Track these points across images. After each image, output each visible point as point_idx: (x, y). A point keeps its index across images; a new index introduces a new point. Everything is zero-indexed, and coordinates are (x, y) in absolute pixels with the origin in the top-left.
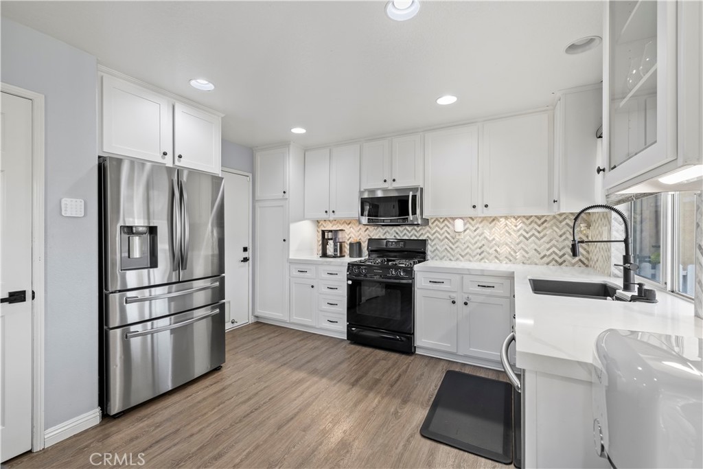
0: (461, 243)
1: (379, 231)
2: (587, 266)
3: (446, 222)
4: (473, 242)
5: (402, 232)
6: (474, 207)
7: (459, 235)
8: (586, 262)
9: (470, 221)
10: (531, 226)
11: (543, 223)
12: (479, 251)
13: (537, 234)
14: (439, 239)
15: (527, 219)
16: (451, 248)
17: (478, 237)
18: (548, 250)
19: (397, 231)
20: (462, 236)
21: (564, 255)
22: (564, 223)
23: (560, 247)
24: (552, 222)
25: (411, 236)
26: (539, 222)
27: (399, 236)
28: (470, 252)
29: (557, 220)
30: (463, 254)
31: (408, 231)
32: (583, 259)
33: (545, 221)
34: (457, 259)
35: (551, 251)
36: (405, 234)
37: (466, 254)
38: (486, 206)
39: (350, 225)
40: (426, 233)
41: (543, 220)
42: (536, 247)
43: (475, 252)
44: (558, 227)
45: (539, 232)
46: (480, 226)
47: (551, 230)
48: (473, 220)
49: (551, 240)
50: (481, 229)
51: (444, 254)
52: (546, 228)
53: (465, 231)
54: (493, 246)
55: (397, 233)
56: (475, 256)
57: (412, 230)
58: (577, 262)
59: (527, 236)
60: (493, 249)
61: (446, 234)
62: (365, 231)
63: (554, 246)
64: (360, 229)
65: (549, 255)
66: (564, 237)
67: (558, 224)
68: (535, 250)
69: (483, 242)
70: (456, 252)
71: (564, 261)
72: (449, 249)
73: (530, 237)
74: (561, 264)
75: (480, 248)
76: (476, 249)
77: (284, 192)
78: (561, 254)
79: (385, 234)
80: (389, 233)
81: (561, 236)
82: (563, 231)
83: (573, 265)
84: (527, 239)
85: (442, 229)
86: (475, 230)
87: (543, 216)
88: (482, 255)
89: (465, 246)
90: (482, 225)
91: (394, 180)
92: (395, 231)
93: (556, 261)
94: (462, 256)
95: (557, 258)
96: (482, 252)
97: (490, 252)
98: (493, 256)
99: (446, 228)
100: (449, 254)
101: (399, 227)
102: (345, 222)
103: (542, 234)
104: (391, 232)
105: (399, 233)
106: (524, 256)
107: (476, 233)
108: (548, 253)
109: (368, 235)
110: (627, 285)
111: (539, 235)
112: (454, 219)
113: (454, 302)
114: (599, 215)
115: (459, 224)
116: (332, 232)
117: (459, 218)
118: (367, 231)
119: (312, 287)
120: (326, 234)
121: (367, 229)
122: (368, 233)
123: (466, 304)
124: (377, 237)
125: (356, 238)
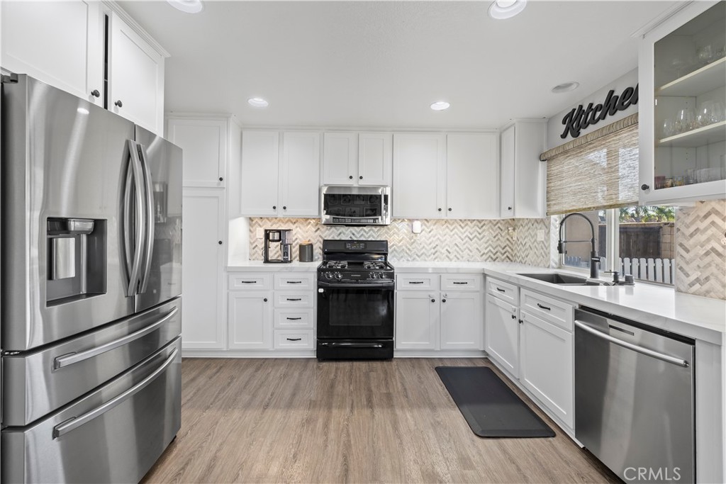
0: (417, 243)
1: (333, 231)
2: (512, 261)
4: (428, 242)
5: (358, 233)
6: (440, 210)
7: (416, 236)
8: (511, 257)
9: (426, 222)
10: (474, 229)
11: (482, 227)
12: (433, 251)
13: (478, 235)
15: (471, 223)
16: (409, 249)
17: (432, 238)
18: (486, 248)
19: (354, 232)
20: (419, 237)
21: (497, 252)
22: (497, 227)
23: (494, 246)
24: (488, 226)
25: (369, 237)
26: (480, 225)
27: (356, 237)
28: (425, 252)
29: (492, 224)
30: (419, 254)
31: (365, 232)
32: (509, 256)
33: (484, 224)
34: (414, 259)
35: (488, 249)
36: (362, 235)
37: (422, 254)
38: (450, 210)
39: (296, 224)
41: (482, 224)
42: (478, 246)
43: (430, 253)
44: (493, 230)
45: (480, 234)
46: (434, 227)
47: (488, 232)
48: (428, 222)
49: (488, 240)
50: (435, 230)
51: (402, 254)
52: (484, 230)
53: (422, 231)
54: (444, 247)
55: (353, 234)
56: (430, 256)
57: (369, 231)
58: (505, 258)
59: (471, 237)
60: (445, 249)
62: (316, 231)
63: (490, 245)
64: (309, 229)
65: (487, 253)
66: (497, 238)
67: (493, 227)
68: (477, 249)
69: (437, 243)
70: (413, 252)
71: (497, 258)
72: (406, 250)
73: (473, 238)
74: (495, 260)
75: (434, 248)
76: (431, 249)
77: (221, 179)
78: (494, 251)
79: (340, 234)
80: (344, 234)
81: (495, 237)
82: (496, 233)
83: (503, 261)
84: (471, 240)
86: (430, 232)
87: (483, 220)
88: (436, 255)
89: (422, 246)
90: (435, 226)
91: (361, 178)
92: (351, 231)
93: (492, 258)
94: (419, 256)
95: (492, 255)
96: (436, 252)
97: (443, 251)
98: (444, 255)
100: (406, 255)
101: (356, 228)
102: (289, 221)
103: (482, 236)
104: (347, 233)
105: (355, 233)
106: (469, 255)
107: (430, 234)
108: (486, 251)
109: (320, 236)
110: (594, 275)
111: (480, 237)
112: (411, 220)
113: (433, 301)
114: (530, 220)
115: (417, 226)
116: (279, 231)
117: (417, 220)
118: (318, 231)
119: (265, 300)
120: (271, 234)
121: (319, 229)
122: (321, 234)
123: (444, 301)
124: (330, 238)
125: (307, 240)
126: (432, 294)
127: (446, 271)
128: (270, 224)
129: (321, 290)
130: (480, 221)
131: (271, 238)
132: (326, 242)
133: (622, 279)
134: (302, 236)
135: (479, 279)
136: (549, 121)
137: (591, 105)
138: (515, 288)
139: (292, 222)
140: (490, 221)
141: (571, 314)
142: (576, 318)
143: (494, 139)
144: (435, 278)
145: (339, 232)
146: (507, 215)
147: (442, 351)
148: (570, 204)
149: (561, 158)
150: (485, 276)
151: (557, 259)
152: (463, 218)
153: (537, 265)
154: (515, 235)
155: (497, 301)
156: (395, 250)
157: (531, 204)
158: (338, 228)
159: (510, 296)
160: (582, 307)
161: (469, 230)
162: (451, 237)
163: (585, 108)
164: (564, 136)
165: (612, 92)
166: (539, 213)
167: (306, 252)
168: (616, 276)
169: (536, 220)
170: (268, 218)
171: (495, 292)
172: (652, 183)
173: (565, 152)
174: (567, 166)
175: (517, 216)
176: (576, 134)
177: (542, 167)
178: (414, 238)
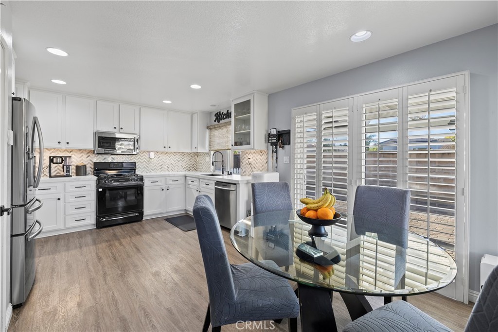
0: (152, 164)
1: (100, 157)
2: (196, 171)
3: (144, 153)
4: (158, 163)
5: (117, 158)
6: (165, 147)
10: (180, 156)
11: (184, 155)
12: (160, 167)
14: (141, 162)
15: (179, 153)
16: (147, 166)
17: (160, 161)
18: (185, 165)
20: (153, 160)
21: (190, 167)
22: (190, 155)
23: (189, 164)
24: (186, 155)
25: (124, 160)
28: (156, 168)
34: (150, 172)
38: (170, 147)
40: (133, 159)
42: (182, 164)
44: (188, 157)
47: (186, 158)
48: (158, 153)
49: (186, 162)
50: (161, 157)
51: (143, 170)
53: (154, 158)
55: (113, 159)
56: (159, 169)
60: (166, 166)
61: (144, 159)
62: (87, 157)
63: (187, 164)
64: (82, 156)
65: (186, 167)
67: (188, 155)
68: (182, 166)
69: (162, 163)
70: (150, 168)
72: (146, 167)
73: (180, 161)
74: (190, 170)
79: (105, 159)
81: (189, 160)
82: (190, 158)
85: (142, 157)
89: (154, 165)
90: (161, 155)
91: (122, 129)
94: (153, 170)
95: (188, 168)
96: (162, 168)
98: (166, 169)
99: (144, 156)
100: (146, 170)
106: (178, 168)
107: (159, 159)
109: (90, 160)
110: (223, 173)
111: (183, 160)
112: (149, 152)
113: (163, 190)
114: (203, 153)
115: (152, 155)
116: (61, 157)
117: (152, 152)
118: (89, 157)
119: (59, 199)
120: (54, 159)
121: (89, 156)
122: (90, 159)
123: (168, 189)
124: (97, 162)
125: (81, 162)
126: (162, 187)
127: (169, 176)
128: (49, 152)
129: (100, 190)
130: (183, 153)
131: (55, 161)
132: (95, 164)
133: (230, 173)
134: (77, 160)
135: (183, 178)
136: (210, 113)
137: (223, 113)
138: (198, 180)
139: (68, 152)
140: (187, 153)
141: (214, 184)
142: (215, 185)
143: (189, 116)
144: (163, 179)
145: (103, 158)
146: (195, 151)
147: (167, 212)
148: (217, 147)
149: (214, 129)
150: (186, 177)
151: (213, 169)
152: (175, 152)
153: (206, 172)
154: (198, 159)
155: (191, 186)
156: (139, 167)
157: (203, 146)
158: (103, 155)
159: (196, 183)
160: (217, 182)
161: (178, 157)
162: (169, 160)
163: (221, 113)
164: (215, 121)
165: (228, 111)
166: (207, 150)
167: (81, 170)
168: (228, 173)
169: (206, 153)
170: (47, 149)
171: (190, 183)
172: (234, 144)
173: (215, 128)
174: (216, 133)
175: (199, 151)
176: (219, 122)
177: (208, 131)
178: (150, 161)
